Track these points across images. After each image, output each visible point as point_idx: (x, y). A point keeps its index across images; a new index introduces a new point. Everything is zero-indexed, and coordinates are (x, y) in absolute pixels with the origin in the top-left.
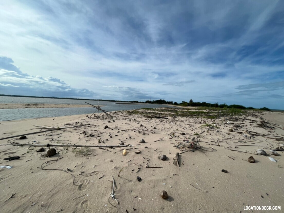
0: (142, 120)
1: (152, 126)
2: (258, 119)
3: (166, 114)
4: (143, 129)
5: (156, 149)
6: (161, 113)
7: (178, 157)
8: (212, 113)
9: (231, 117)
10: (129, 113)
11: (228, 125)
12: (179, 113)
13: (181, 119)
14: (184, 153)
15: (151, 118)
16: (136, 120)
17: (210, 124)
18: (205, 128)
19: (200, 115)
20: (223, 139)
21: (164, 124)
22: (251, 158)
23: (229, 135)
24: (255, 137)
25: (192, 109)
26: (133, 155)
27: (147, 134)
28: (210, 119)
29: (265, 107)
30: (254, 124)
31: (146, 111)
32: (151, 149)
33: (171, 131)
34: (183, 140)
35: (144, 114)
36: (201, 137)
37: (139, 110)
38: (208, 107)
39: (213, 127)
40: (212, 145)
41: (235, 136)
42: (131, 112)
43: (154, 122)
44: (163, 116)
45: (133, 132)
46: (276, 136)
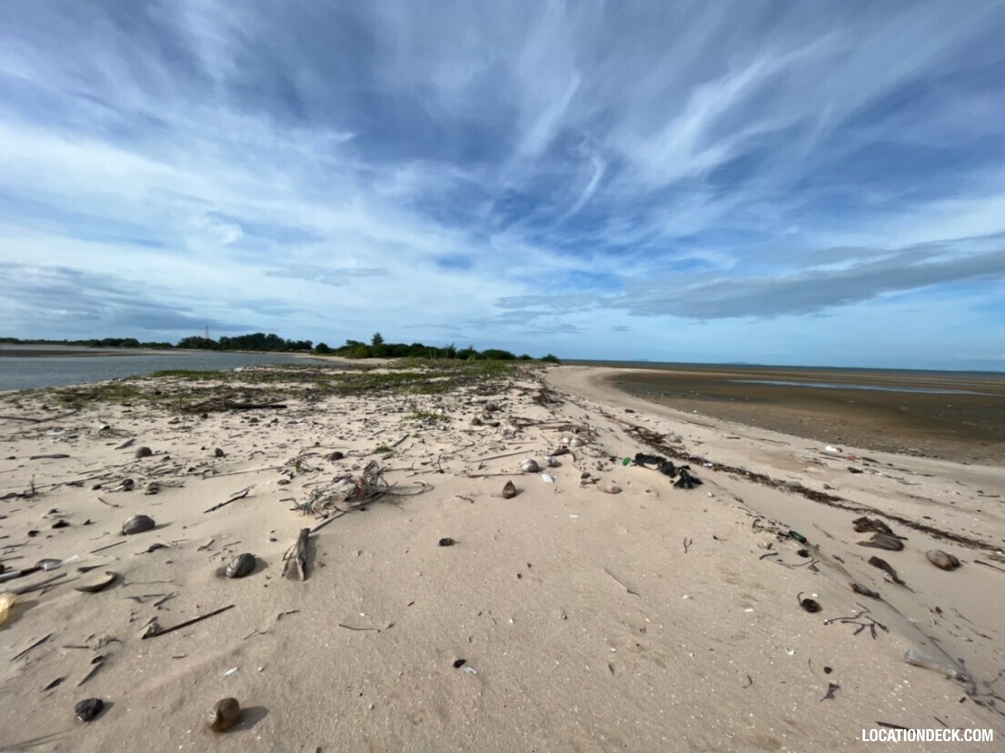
0: (153, 426)
1: (208, 445)
2: (536, 386)
3: (281, 391)
4: (149, 469)
5: (213, 541)
6: (257, 387)
7: (302, 544)
8: (437, 376)
9: (482, 386)
10: (68, 400)
11: (472, 409)
12: (334, 383)
13: (339, 404)
14: (328, 525)
15: (203, 411)
16: (112, 432)
17: (428, 409)
18: (411, 424)
19: (402, 385)
20: (455, 449)
21: (266, 429)
22: (510, 485)
23: (470, 434)
24: (525, 429)
25: (379, 366)
26: (67, 608)
27: (171, 486)
28: (429, 396)
29: (550, 355)
30: (526, 397)
31: (182, 383)
32: (181, 548)
33: (293, 453)
34: (331, 478)
35: (166, 396)
36: (396, 455)
37: (140, 383)
38: (429, 358)
39: (433, 419)
40: (423, 473)
41: (483, 436)
42: (81, 392)
43: (215, 428)
44: (266, 400)
45: (87, 490)
46: (561, 422)
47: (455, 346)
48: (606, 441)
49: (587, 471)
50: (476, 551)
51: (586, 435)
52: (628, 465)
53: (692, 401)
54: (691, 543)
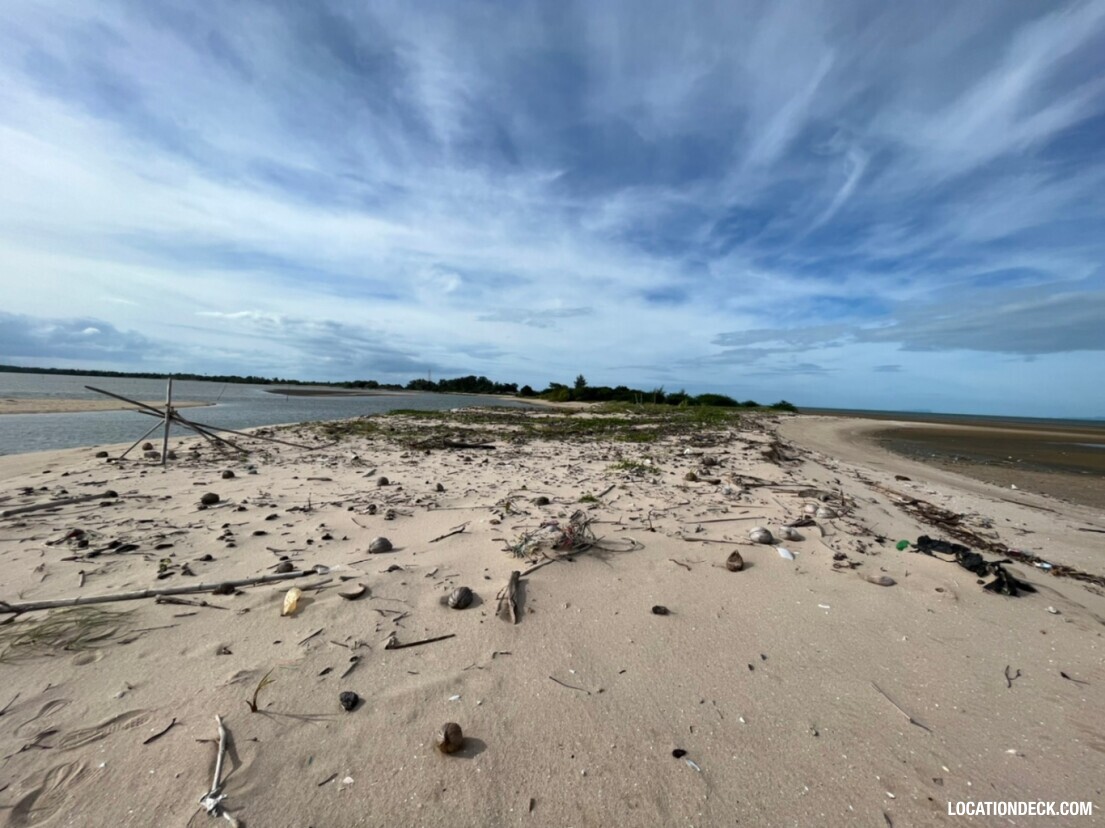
1: (431, 480)
2: (765, 438)
3: (490, 432)
4: (387, 497)
5: (437, 571)
6: (470, 427)
7: (514, 586)
8: (644, 422)
9: (696, 435)
10: (331, 433)
11: (685, 462)
12: (538, 426)
13: (543, 448)
14: (538, 570)
15: (427, 447)
16: (360, 462)
17: (635, 459)
18: (617, 474)
19: (606, 431)
20: (667, 506)
21: (479, 469)
22: (735, 556)
23: (684, 491)
24: (752, 490)
25: (582, 410)
26: (333, 609)
27: (403, 514)
28: (636, 444)
29: (784, 402)
30: (753, 451)
31: (410, 421)
32: (412, 572)
33: (502, 494)
34: (538, 523)
35: (399, 433)
36: (602, 507)
37: (380, 420)
38: (634, 403)
39: (640, 471)
40: (633, 529)
41: (700, 494)
42: (339, 426)
43: (438, 464)
44: (478, 440)
45: (344, 510)
46: (801, 485)
47: (663, 390)
48: (870, 515)
49: (843, 551)
50: (697, 628)
51: (840, 506)
52: (905, 551)
53: (1010, 471)
54: (1019, 675)
